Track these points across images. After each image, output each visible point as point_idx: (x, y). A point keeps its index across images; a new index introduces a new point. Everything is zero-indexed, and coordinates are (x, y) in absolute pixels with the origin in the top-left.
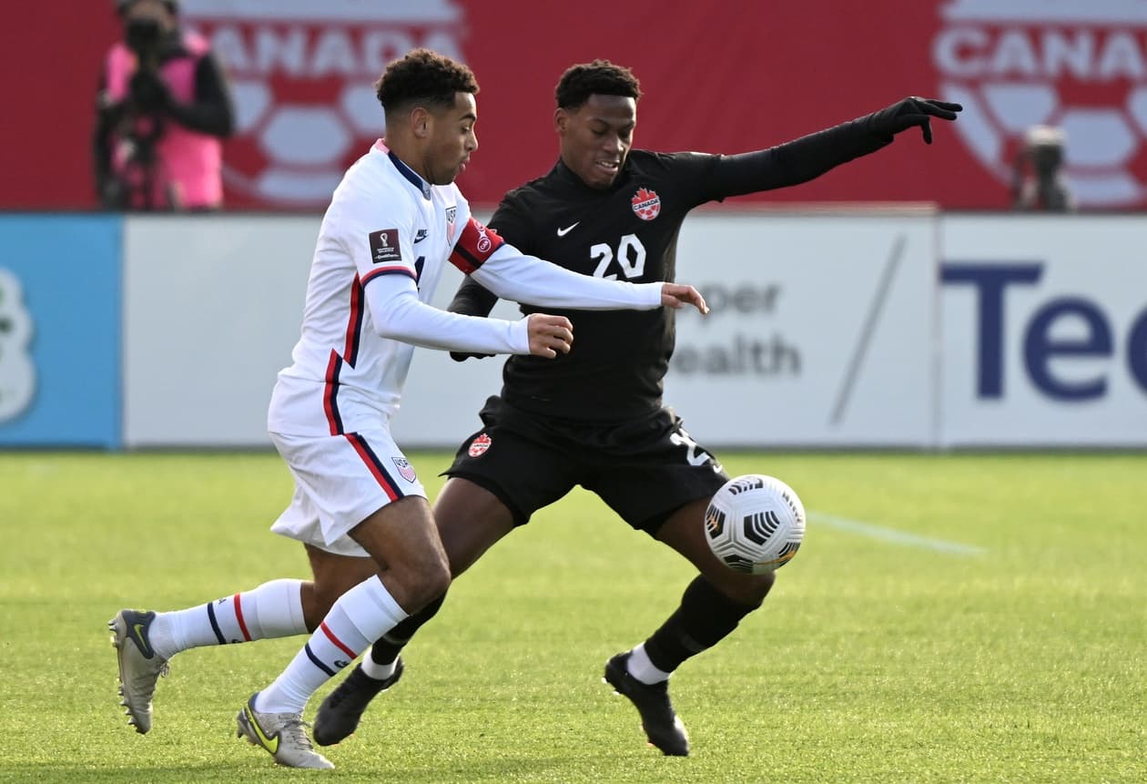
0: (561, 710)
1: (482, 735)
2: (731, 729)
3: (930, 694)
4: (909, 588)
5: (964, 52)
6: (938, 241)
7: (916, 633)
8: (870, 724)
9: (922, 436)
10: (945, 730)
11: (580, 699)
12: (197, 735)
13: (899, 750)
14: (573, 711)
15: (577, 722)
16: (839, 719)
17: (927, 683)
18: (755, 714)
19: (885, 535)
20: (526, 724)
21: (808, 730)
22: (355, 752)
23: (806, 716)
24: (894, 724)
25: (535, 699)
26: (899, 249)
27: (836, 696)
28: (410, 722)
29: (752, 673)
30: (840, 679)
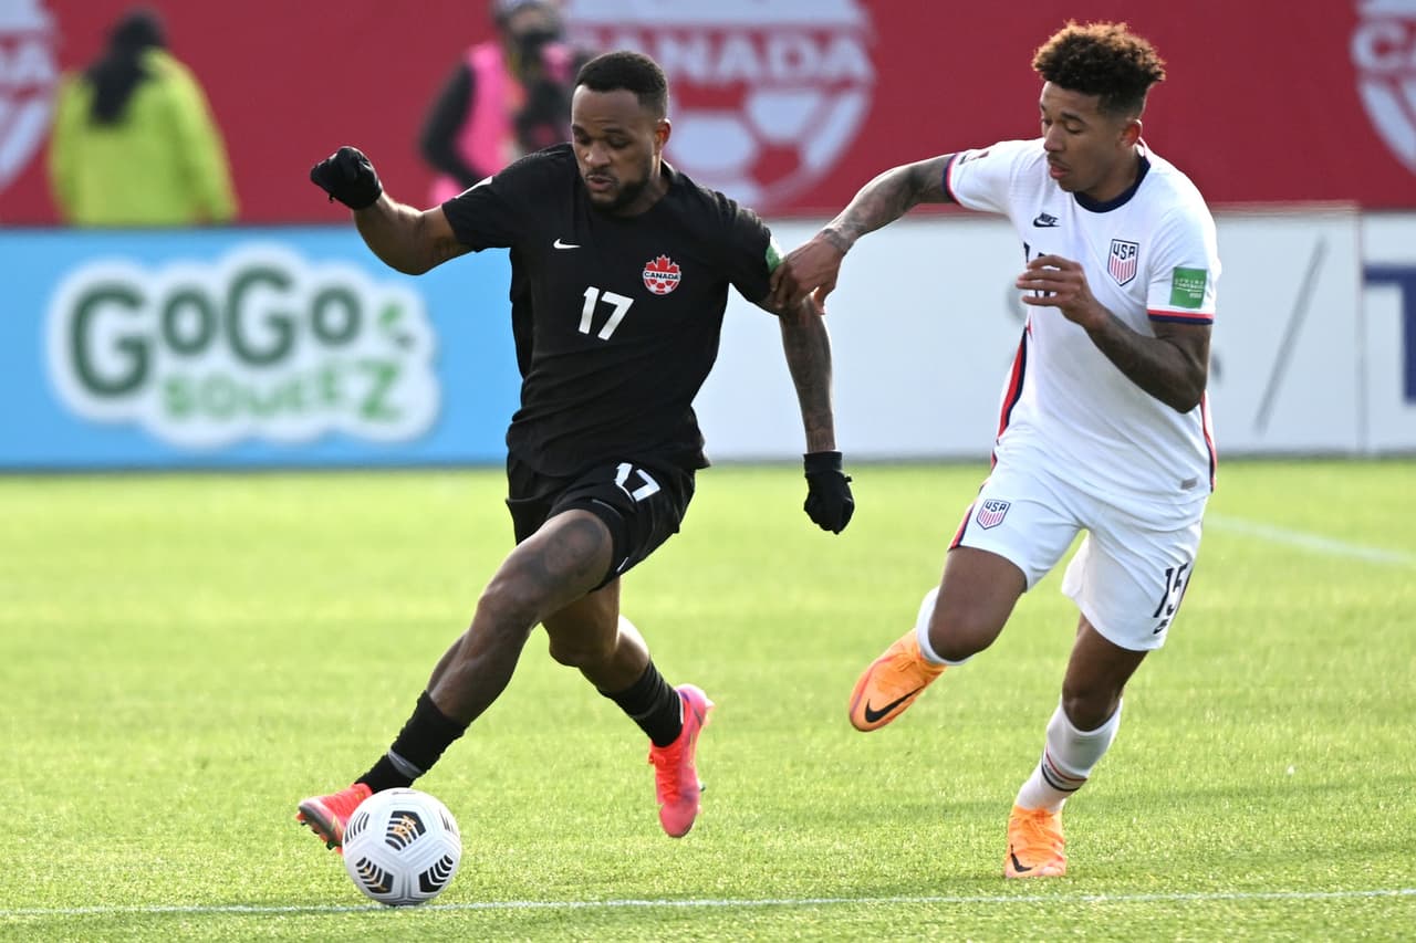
0: (989, 727)
1: (909, 753)
2: (1164, 744)
3: (1364, 705)
4: (1339, 597)
5: (1382, 48)
6: (1361, 242)
7: (1350, 642)
8: (1305, 738)
9: (1348, 440)
10: (1381, 742)
11: (1008, 715)
12: (616, 757)
13: (1336, 762)
14: (1002, 728)
15: (1006, 739)
16: (1271, 733)
17: (1361, 694)
18: (1187, 729)
19: (1312, 543)
20: (952, 741)
21: (1242, 744)
22: (780, 773)
23: (1238, 729)
24: (1329, 737)
25: (962, 716)
26: (1320, 253)
27: (1267, 708)
28: (834, 742)
29: (1183, 686)
30: (1272, 691)
